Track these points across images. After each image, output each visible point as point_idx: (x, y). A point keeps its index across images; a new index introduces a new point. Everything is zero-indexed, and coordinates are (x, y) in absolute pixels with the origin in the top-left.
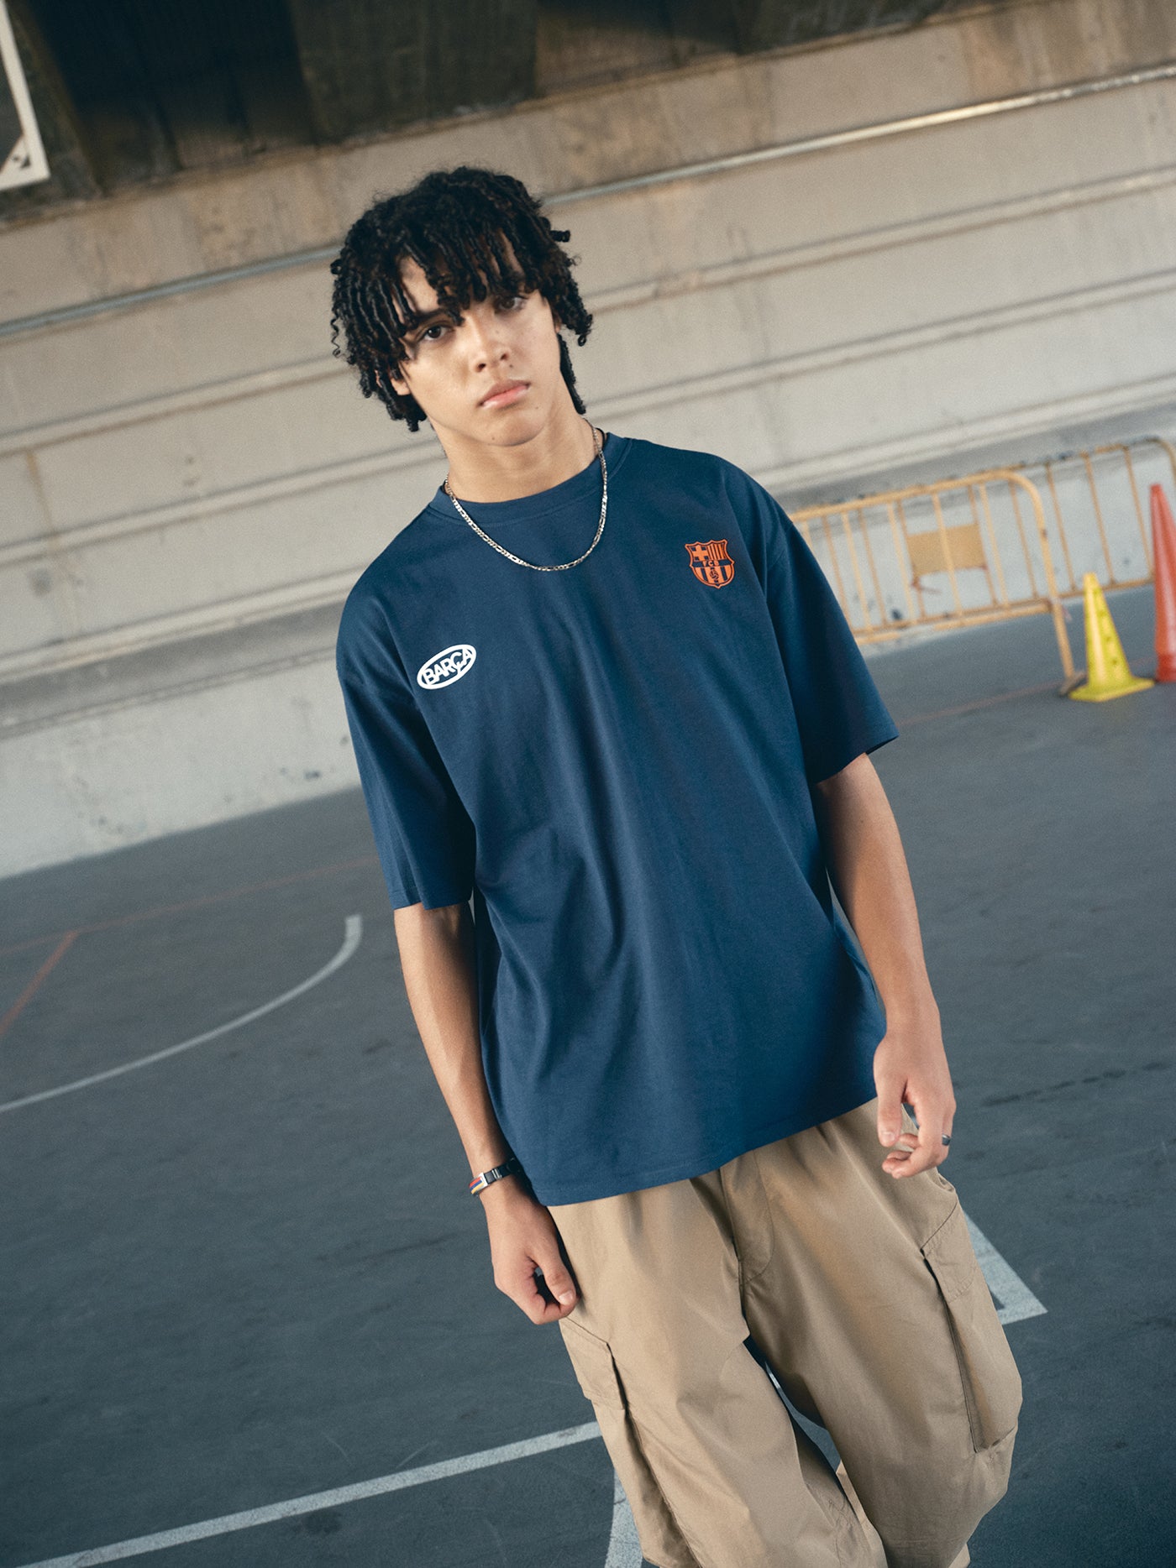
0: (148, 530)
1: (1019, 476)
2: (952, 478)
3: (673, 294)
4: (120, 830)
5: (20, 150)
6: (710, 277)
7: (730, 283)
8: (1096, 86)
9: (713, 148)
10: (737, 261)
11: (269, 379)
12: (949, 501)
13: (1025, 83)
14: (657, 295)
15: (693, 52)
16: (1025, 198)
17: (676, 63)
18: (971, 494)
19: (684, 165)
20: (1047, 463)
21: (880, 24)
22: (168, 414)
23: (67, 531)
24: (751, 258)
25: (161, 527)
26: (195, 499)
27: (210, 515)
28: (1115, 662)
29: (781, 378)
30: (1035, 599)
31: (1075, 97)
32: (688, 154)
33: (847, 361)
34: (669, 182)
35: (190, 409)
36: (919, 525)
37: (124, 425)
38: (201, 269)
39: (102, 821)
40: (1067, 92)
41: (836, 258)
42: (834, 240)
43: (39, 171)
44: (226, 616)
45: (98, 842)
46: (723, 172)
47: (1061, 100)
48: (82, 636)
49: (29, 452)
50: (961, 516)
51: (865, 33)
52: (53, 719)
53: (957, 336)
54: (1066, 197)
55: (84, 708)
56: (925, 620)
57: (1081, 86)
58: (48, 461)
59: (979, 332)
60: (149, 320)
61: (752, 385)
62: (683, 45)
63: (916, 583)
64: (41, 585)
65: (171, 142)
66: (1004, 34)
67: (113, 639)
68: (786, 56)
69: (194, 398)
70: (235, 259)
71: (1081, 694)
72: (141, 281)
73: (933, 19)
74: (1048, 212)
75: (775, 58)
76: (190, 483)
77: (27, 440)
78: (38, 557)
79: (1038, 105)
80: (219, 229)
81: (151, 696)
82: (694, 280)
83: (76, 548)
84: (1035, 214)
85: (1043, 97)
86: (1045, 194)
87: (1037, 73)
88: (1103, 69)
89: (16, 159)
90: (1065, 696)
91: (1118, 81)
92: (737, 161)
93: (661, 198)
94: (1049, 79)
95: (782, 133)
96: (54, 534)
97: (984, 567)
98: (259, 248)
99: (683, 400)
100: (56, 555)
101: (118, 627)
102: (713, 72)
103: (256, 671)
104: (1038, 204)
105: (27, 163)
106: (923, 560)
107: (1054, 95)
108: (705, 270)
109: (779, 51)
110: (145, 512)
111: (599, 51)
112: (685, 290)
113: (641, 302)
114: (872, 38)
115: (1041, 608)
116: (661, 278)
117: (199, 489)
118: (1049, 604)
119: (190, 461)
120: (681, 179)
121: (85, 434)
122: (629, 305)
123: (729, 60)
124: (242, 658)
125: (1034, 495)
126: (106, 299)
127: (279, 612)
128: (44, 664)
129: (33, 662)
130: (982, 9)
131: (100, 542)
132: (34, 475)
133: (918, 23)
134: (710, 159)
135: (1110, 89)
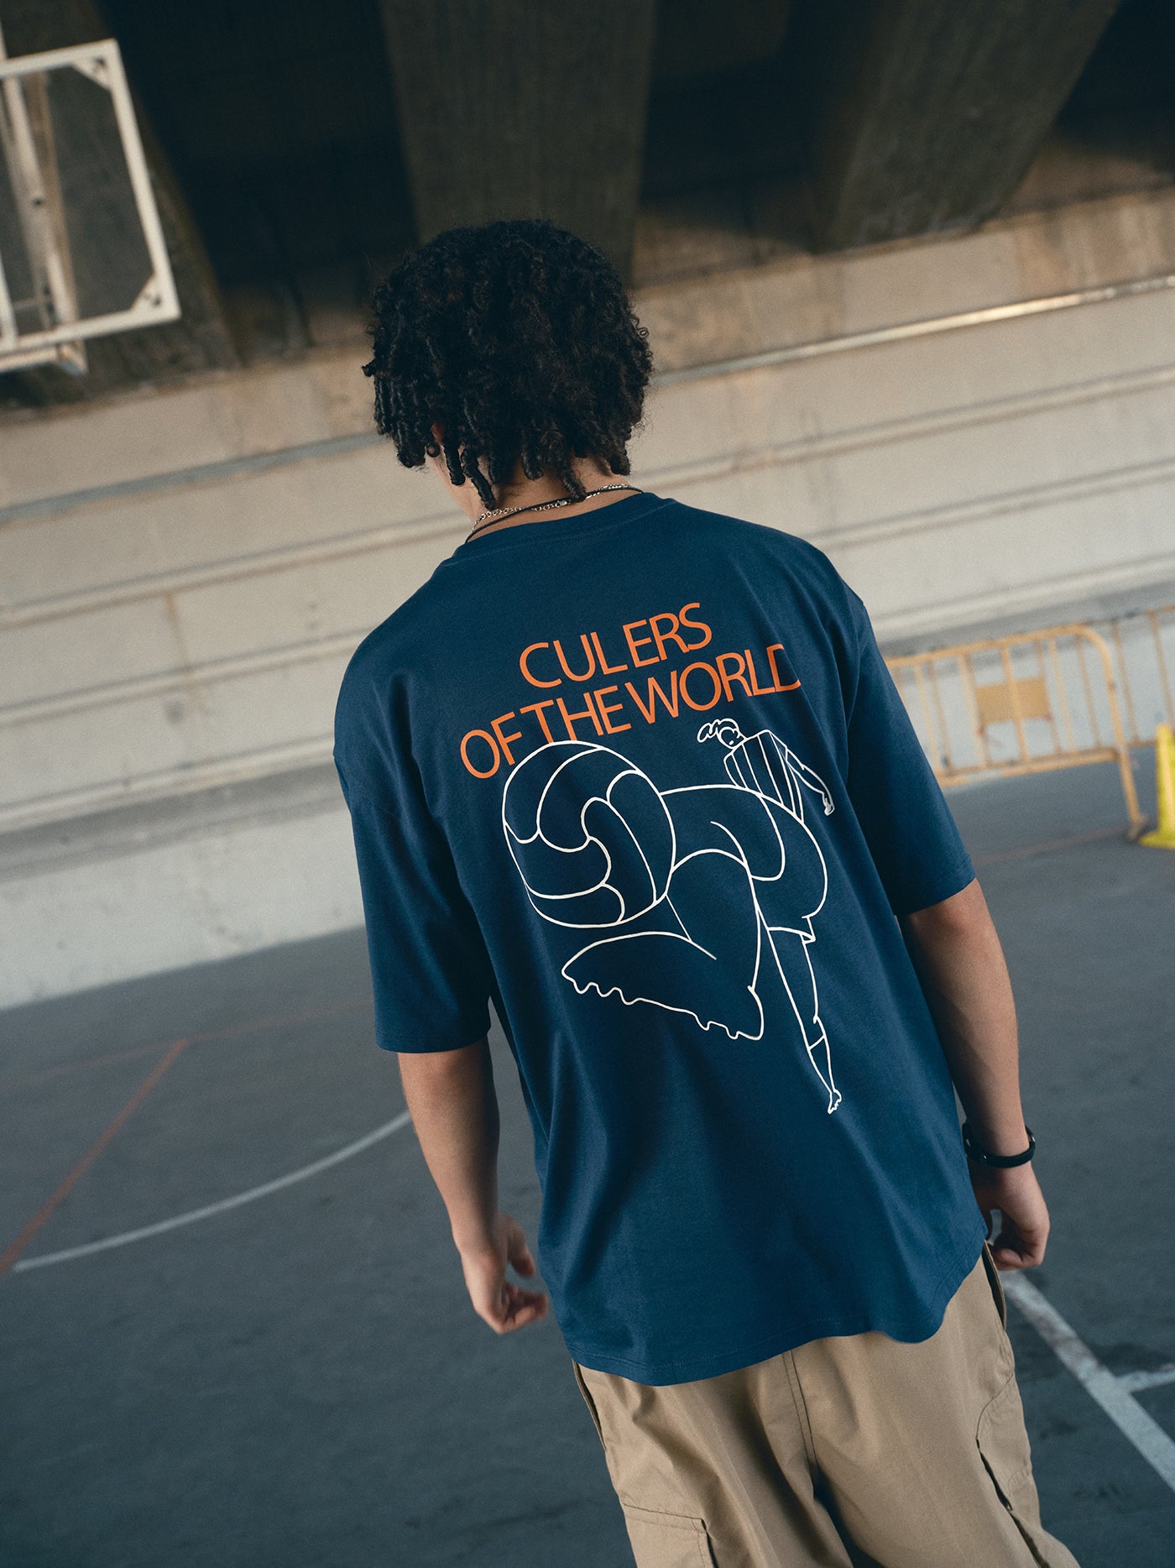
0: (271, 668)
1: (1090, 632)
2: (1021, 633)
3: (750, 469)
4: (237, 938)
5: (152, 289)
6: (783, 454)
7: (802, 460)
8: (1138, 287)
9: (788, 338)
10: (808, 440)
11: (386, 536)
12: (1018, 654)
13: (1073, 282)
14: (735, 470)
15: (773, 252)
16: (1069, 387)
17: (757, 262)
18: (1039, 648)
19: (763, 353)
20: (1114, 620)
21: (942, 229)
22: (294, 565)
23: (200, 665)
24: (820, 437)
25: (285, 666)
27: (331, 655)
29: (845, 546)
30: (1098, 749)
31: (1118, 297)
32: (766, 343)
33: (905, 533)
34: (749, 370)
35: (314, 561)
36: (989, 677)
37: (254, 574)
38: (327, 435)
39: (221, 930)
40: (1110, 292)
41: (896, 439)
43: (170, 309)
45: (217, 948)
46: (797, 360)
47: (1104, 300)
48: (210, 761)
49: (168, 595)
50: (1026, 669)
51: (928, 237)
52: (180, 836)
53: (1004, 512)
54: (1106, 387)
55: (209, 826)
56: (990, 765)
57: (1123, 287)
58: (186, 604)
59: (1025, 507)
60: (280, 481)
62: (764, 245)
63: (982, 731)
64: (175, 714)
65: (304, 322)
66: (1054, 239)
67: (236, 765)
68: (857, 257)
69: (318, 551)
71: (1151, 840)
72: (273, 444)
73: (992, 224)
74: (1091, 400)
75: (845, 258)
76: (313, 626)
77: (168, 583)
78: (172, 689)
79: (1081, 305)
80: (344, 400)
81: (270, 817)
82: (769, 456)
83: (209, 683)
84: (1079, 402)
85: (1089, 296)
86: (1086, 384)
87: (1082, 273)
88: (1143, 270)
89: (147, 298)
90: (1135, 842)
91: (1157, 283)
92: (811, 350)
93: (741, 382)
94: (1093, 279)
95: (850, 326)
96: (187, 669)
97: (1048, 717)
100: (188, 688)
101: (244, 754)
102: (790, 270)
104: (1080, 393)
105: (158, 302)
106: (990, 710)
107: (1096, 295)
108: (779, 447)
109: (850, 251)
110: (271, 651)
111: (690, 249)
112: (761, 465)
113: (720, 476)
114: (936, 241)
115: (1107, 757)
116: (741, 453)
117: (320, 632)
118: (1115, 753)
119: (313, 607)
120: (758, 366)
121: (219, 581)
122: (710, 478)
123: (805, 260)
125: (1103, 649)
126: (242, 459)
128: (175, 785)
129: (163, 784)
130: (1032, 217)
131: (229, 677)
132: (172, 616)
133: (976, 228)
134: (786, 348)
135: (1150, 291)
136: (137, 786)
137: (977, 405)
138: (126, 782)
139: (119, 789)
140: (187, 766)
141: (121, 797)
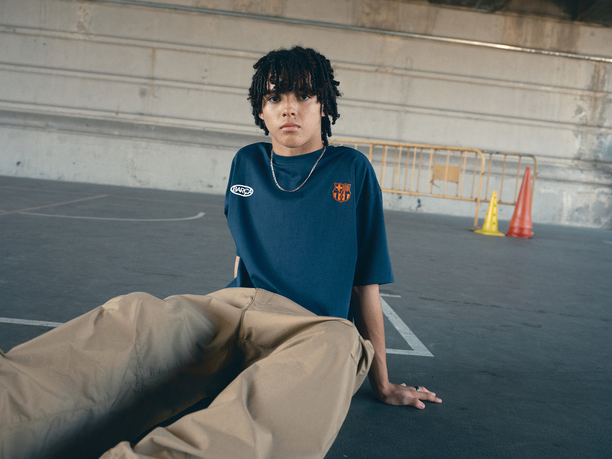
0: (184, 88)
1: (481, 153)
3: (381, 72)
4: (140, 181)
6: (396, 71)
7: (402, 75)
8: (544, 52)
9: (411, 29)
10: (406, 69)
11: (241, 54)
13: (521, 43)
14: (376, 71)
16: (507, 81)
19: (400, 31)
20: (491, 154)
21: (480, 8)
22: (204, 53)
23: (158, 79)
24: (411, 70)
25: (189, 89)
26: (203, 84)
27: (207, 91)
28: (494, 224)
29: (407, 112)
30: (471, 199)
31: (536, 53)
32: (402, 29)
33: (431, 114)
34: (393, 35)
35: (212, 54)
37: (188, 51)
38: (231, 9)
39: (135, 177)
40: (533, 51)
41: (439, 79)
42: (440, 73)
44: (200, 125)
45: (131, 183)
46: (412, 38)
47: (531, 53)
48: (150, 115)
49: (154, 49)
51: (474, 9)
52: (131, 137)
53: (469, 118)
54: (521, 85)
55: (143, 137)
56: (431, 195)
57: (539, 51)
58: (160, 54)
59: (477, 119)
60: (209, 20)
61: (397, 111)
63: (432, 182)
64: (143, 93)
66: (519, 25)
67: (160, 120)
68: (445, 8)
69: (215, 51)
70: (244, 11)
71: (478, 231)
72: (210, 6)
73: (498, 12)
74: (513, 88)
75: (441, 7)
76: (203, 78)
77: (155, 45)
78: (145, 84)
79: (521, 52)
81: (166, 141)
82: (390, 70)
83: (159, 86)
84: (509, 87)
85: (525, 50)
86: (514, 82)
87: (526, 41)
88: (548, 47)
90: (472, 231)
91: (551, 53)
92: (417, 36)
93: (389, 39)
94: (529, 44)
95: (435, 32)
96: (153, 79)
97: (457, 183)
98: (253, 10)
99: (373, 108)
100: (151, 86)
101: (163, 117)
102: (420, 4)
103: (203, 145)
104: (511, 84)
106: (437, 175)
107: (529, 50)
108: (395, 68)
109: (444, 5)
110: (185, 82)
112: (386, 72)
113: (370, 72)
114: (475, 11)
116: (380, 66)
117: (206, 81)
118: (476, 200)
119: (206, 71)
120: (397, 36)
121: (175, 50)
122: (366, 71)
123: (426, 2)
124: (201, 140)
125: (483, 160)
126: (197, 8)
127: (218, 130)
128: (135, 120)
129: (131, 118)
130: (515, 14)
131: (167, 86)
132: (153, 57)
133: (493, 11)
134: (409, 33)
135: (548, 55)
136: (120, 115)
137: (471, 77)
138: (117, 113)
139: (114, 114)
140: (142, 114)
141: (113, 117)
